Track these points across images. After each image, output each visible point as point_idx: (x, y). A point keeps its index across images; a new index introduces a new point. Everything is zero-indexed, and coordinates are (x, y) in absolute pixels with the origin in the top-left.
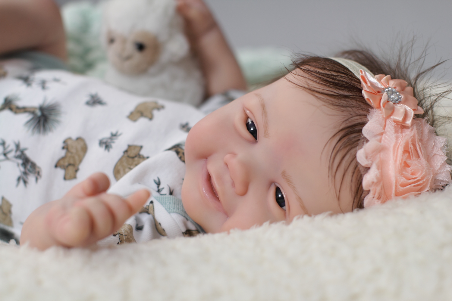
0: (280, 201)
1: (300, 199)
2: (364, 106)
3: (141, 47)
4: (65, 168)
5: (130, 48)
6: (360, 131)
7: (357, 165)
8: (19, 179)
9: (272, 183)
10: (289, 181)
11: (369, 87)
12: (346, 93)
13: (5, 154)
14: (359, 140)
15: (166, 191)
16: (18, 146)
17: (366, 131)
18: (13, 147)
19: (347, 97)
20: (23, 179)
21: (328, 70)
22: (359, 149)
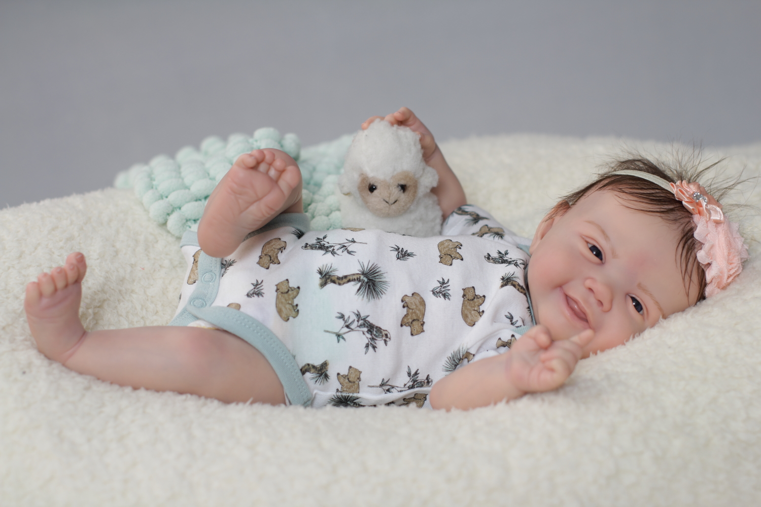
0: (638, 306)
1: (657, 303)
2: (686, 214)
3: (403, 188)
4: (410, 324)
5: (396, 193)
6: (692, 236)
7: (699, 263)
8: (367, 346)
9: (627, 294)
10: (645, 290)
11: (687, 198)
12: (671, 207)
13: (348, 326)
14: (694, 243)
15: (520, 323)
16: (358, 315)
17: (697, 235)
18: (353, 317)
19: (672, 210)
20: (371, 345)
21: (645, 189)
22: (697, 252)
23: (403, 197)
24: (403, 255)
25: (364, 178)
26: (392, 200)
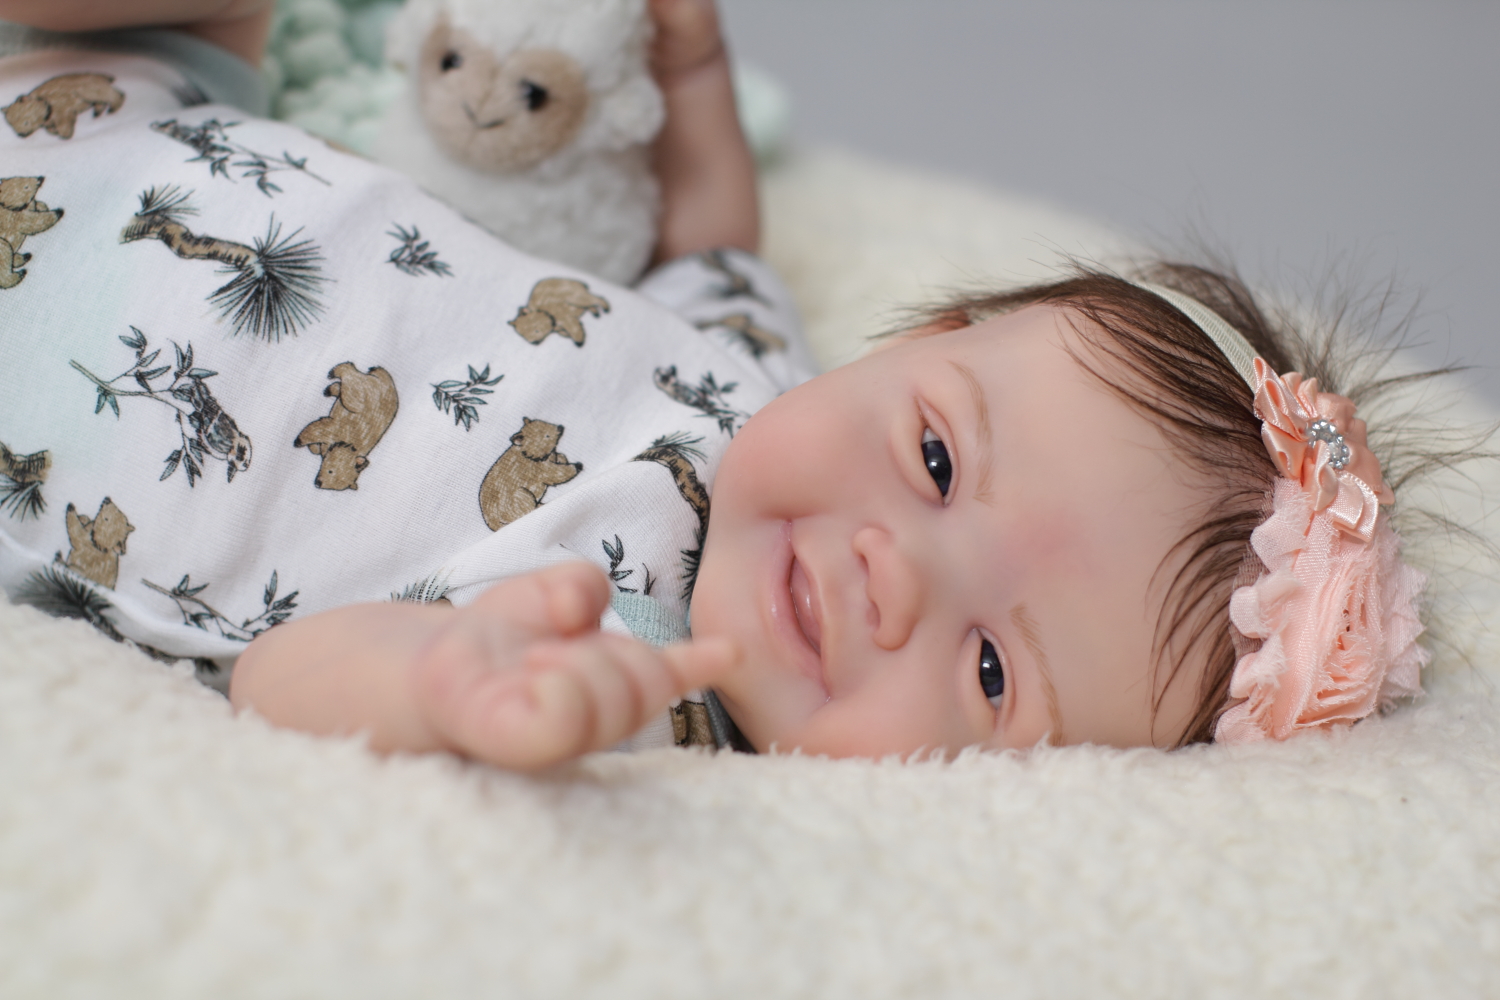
0: (992, 680)
1: (1050, 689)
2: (1260, 466)
3: (537, 98)
4: (325, 452)
5: (507, 98)
6: (1246, 536)
7: (1228, 624)
8: (174, 459)
9: (974, 627)
10: (1029, 635)
11: (1283, 417)
12: (1220, 423)
13: (141, 378)
14: (1241, 559)
15: (635, 581)
16: (186, 359)
17: (1261, 537)
18: (169, 358)
19: (1221, 433)
20: (186, 462)
21: (1171, 342)
22: (1239, 587)
23: (524, 122)
24: (415, 256)
25: (442, 30)
26: (489, 113)
